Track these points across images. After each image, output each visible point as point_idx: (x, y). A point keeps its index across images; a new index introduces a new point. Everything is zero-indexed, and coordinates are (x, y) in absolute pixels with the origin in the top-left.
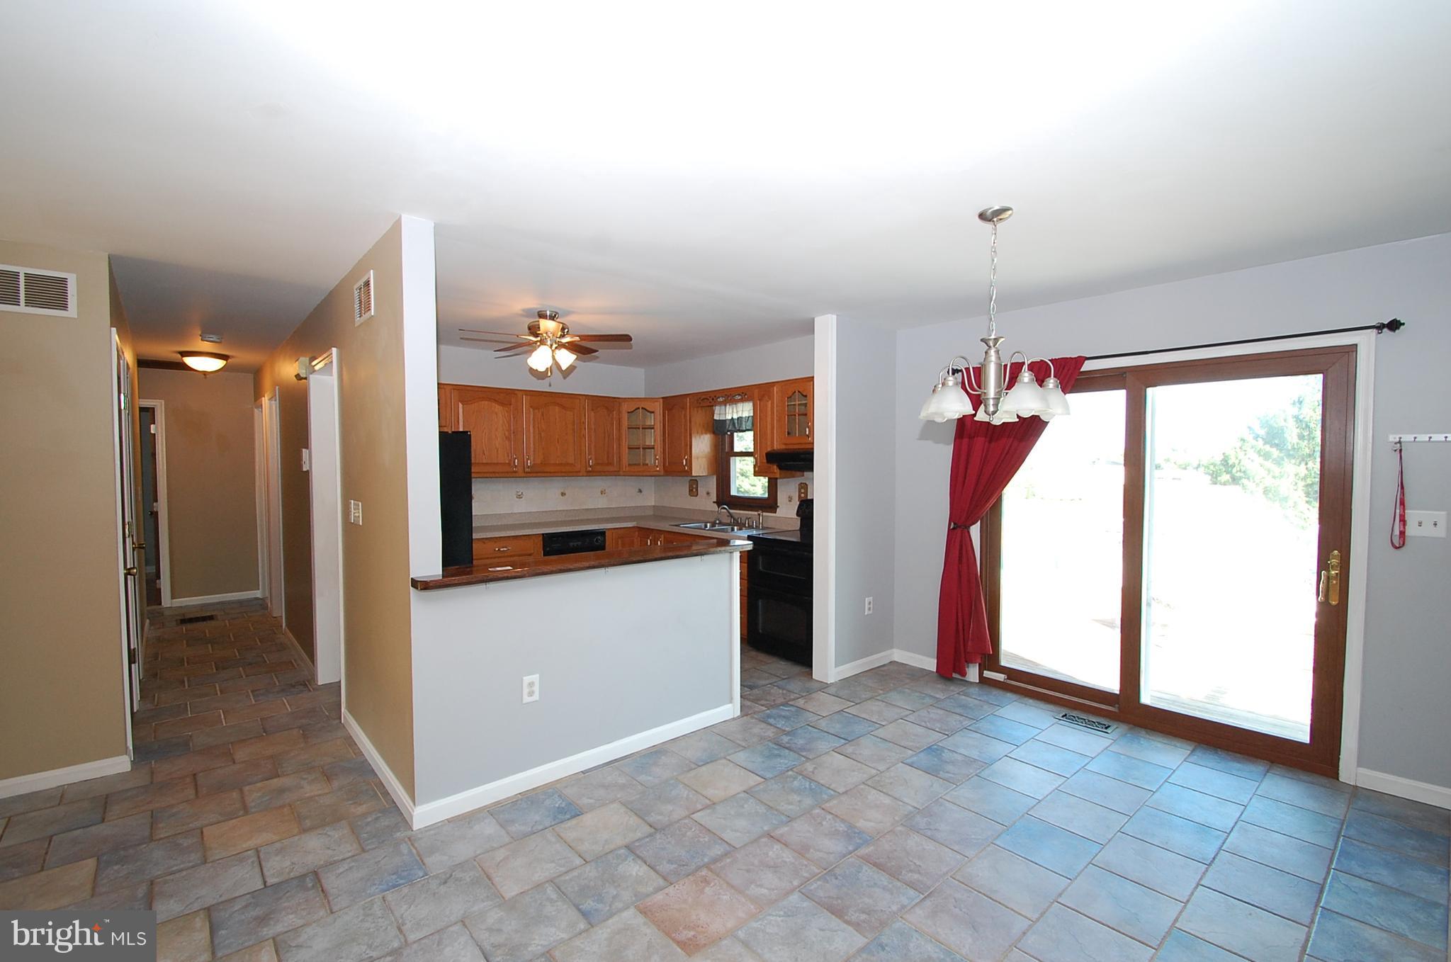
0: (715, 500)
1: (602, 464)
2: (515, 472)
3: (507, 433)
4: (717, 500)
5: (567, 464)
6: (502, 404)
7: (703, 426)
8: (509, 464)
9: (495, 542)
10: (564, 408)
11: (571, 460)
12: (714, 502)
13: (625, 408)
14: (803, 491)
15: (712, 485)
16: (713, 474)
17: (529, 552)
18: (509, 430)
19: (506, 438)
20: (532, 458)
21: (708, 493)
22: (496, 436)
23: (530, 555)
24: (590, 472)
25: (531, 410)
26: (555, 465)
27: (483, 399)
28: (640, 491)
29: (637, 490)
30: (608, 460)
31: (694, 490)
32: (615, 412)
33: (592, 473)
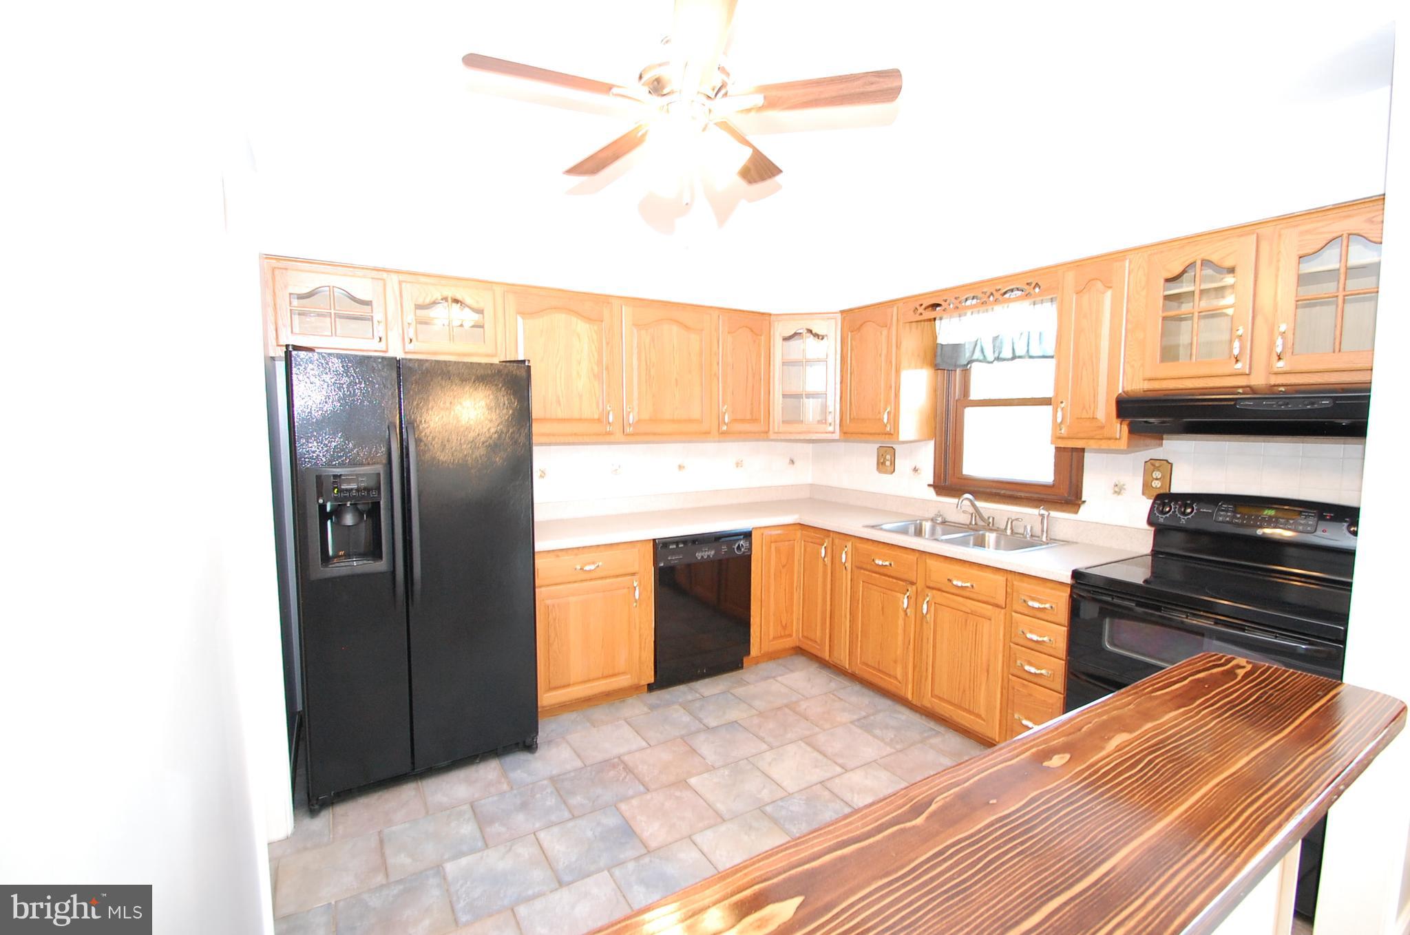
0: (932, 483)
1: (743, 421)
2: (609, 433)
3: (596, 369)
4: (934, 482)
5: (690, 421)
6: (588, 319)
7: (918, 356)
8: (599, 420)
9: (576, 555)
10: (687, 328)
11: (696, 413)
12: (929, 485)
13: (781, 330)
14: (1157, 474)
15: (926, 456)
16: (929, 439)
17: (631, 570)
18: (600, 362)
19: (594, 375)
20: (636, 410)
21: (915, 470)
22: (578, 373)
23: (634, 574)
24: (724, 433)
25: (635, 331)
26: (673, 421)
27: (557, 309)
28: (792, 462)
29: (788, 461)
30: (752, 413)
31: (888, 463)
32: (763, 337)
33: (725, 435)
